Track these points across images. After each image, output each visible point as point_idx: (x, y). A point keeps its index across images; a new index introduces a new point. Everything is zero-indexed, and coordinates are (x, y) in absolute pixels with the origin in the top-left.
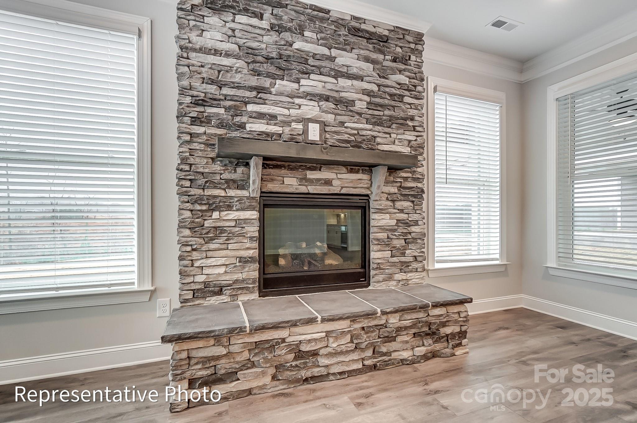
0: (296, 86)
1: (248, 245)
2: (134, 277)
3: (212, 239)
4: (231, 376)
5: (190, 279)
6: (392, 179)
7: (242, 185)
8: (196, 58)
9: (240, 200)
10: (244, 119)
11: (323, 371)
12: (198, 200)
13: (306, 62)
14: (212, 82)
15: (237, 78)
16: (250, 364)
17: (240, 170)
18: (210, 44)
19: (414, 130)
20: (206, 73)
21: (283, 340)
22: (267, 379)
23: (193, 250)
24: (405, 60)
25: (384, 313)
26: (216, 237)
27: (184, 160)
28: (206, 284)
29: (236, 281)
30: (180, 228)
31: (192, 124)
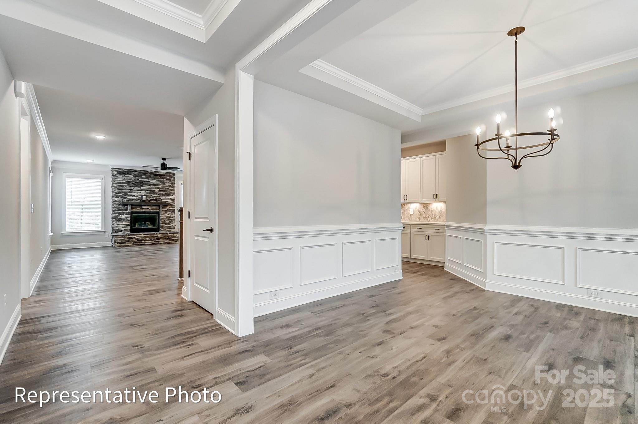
0: (140, 188)
1: (128, 222)
2: (100, 229)
3: (119, 221)
4: (125, 243)
5: (115, 229)
6: (165, 207)
7: (127, 210)
8: (116, 185)
9: (126, 212)
10: (127, 196)
11: (143, 243)
12: (117, 213)
13: (142, 183)
14: (120, 189)
15: (125, 188)
16: (128, 241)
17: (126, 207)
18: (119, 182)
19: (172, 196)
20: (118, 187)
21: (135, 237)
22: (132, 244)
23: (115, 223)
24: (169, 180)
25: (157, 234)
27: (113, 205)
28: (118, 230)
29: (125, 230)
30: (112, 218)
31: (115, 198)
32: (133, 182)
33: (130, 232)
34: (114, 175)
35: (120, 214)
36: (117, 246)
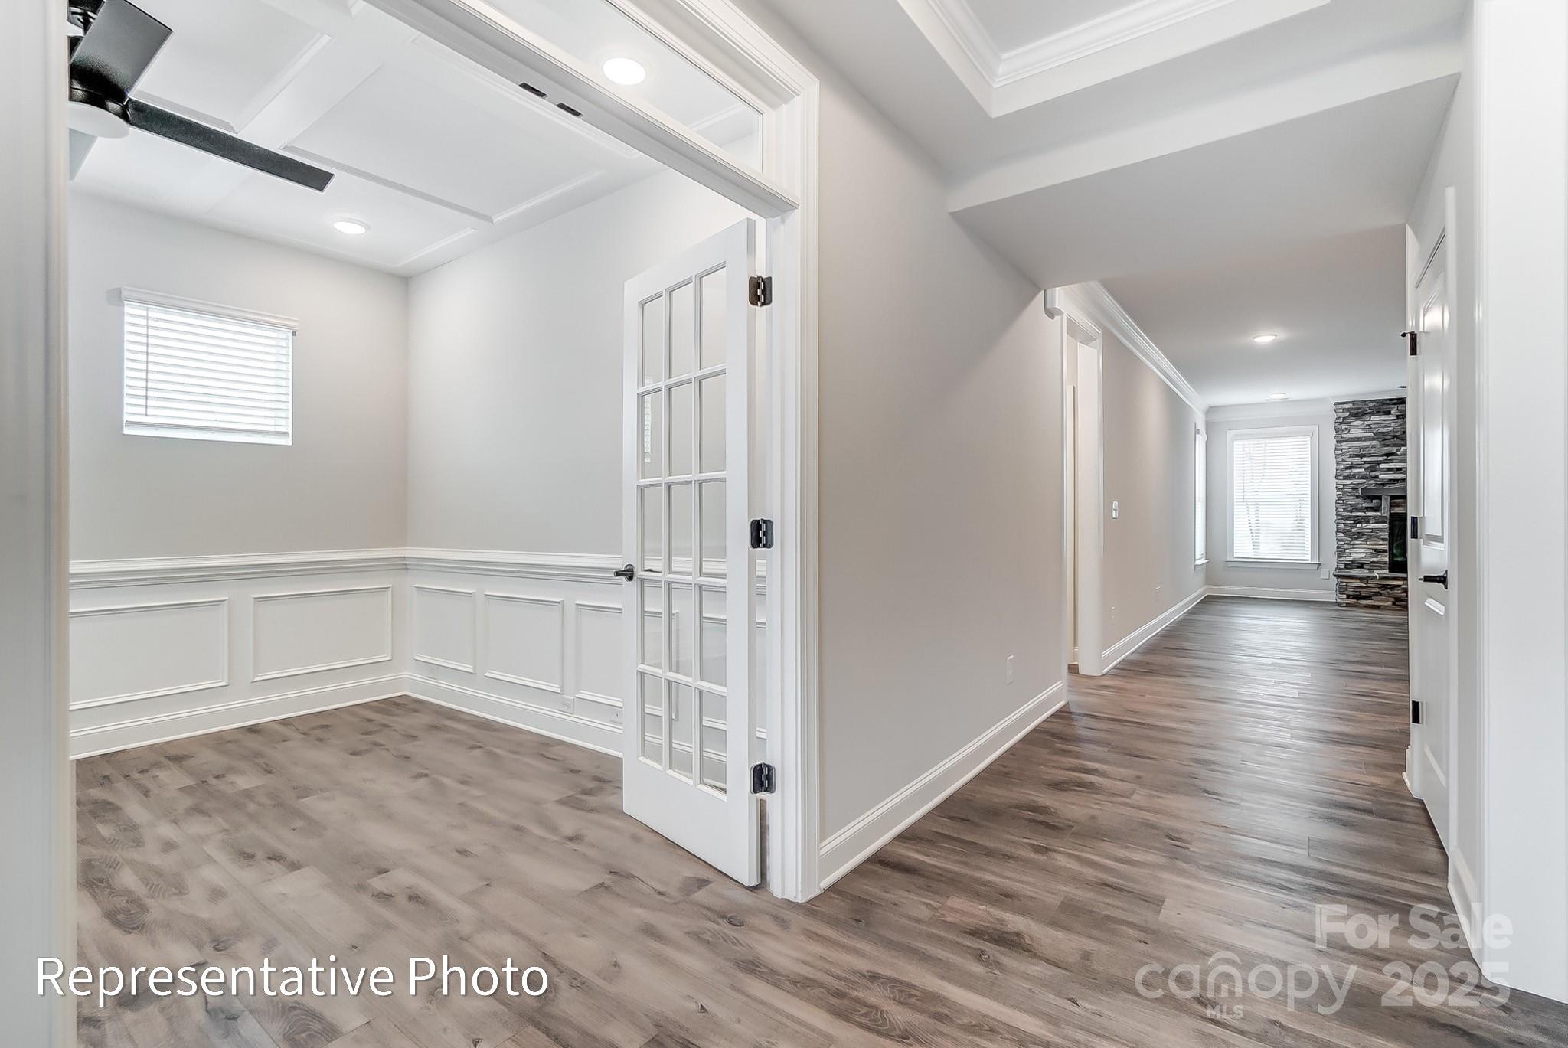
1: (1381, 542)
2: (1309, 557)
3: (1357, 538)
4: (1369, 597)
5: (1344, 558)
7: (1377, 509)
8: (1345, 445)
9: (1376, 517)
10: (1377, 473)
12: (1348, 518)
14: (1357, 456)
15: (1373, 451)
16: (1381, 594)
17: (1375, 501)
18: (1354, 436)
20: (1352, 451)
21: (1400, 586)
22: (1390, 603)
23: (1345, 544)
26: (1361, 538)
27: (1340, 499)
28: (1353, 562)
29: (1372, 562)
30: (1337, 532)
31: (1344, 479)
32: (1397, 432)
33: (1387, 571)
34: (1341, 420)
35: (1357, 521)
36: (1348, 605)
